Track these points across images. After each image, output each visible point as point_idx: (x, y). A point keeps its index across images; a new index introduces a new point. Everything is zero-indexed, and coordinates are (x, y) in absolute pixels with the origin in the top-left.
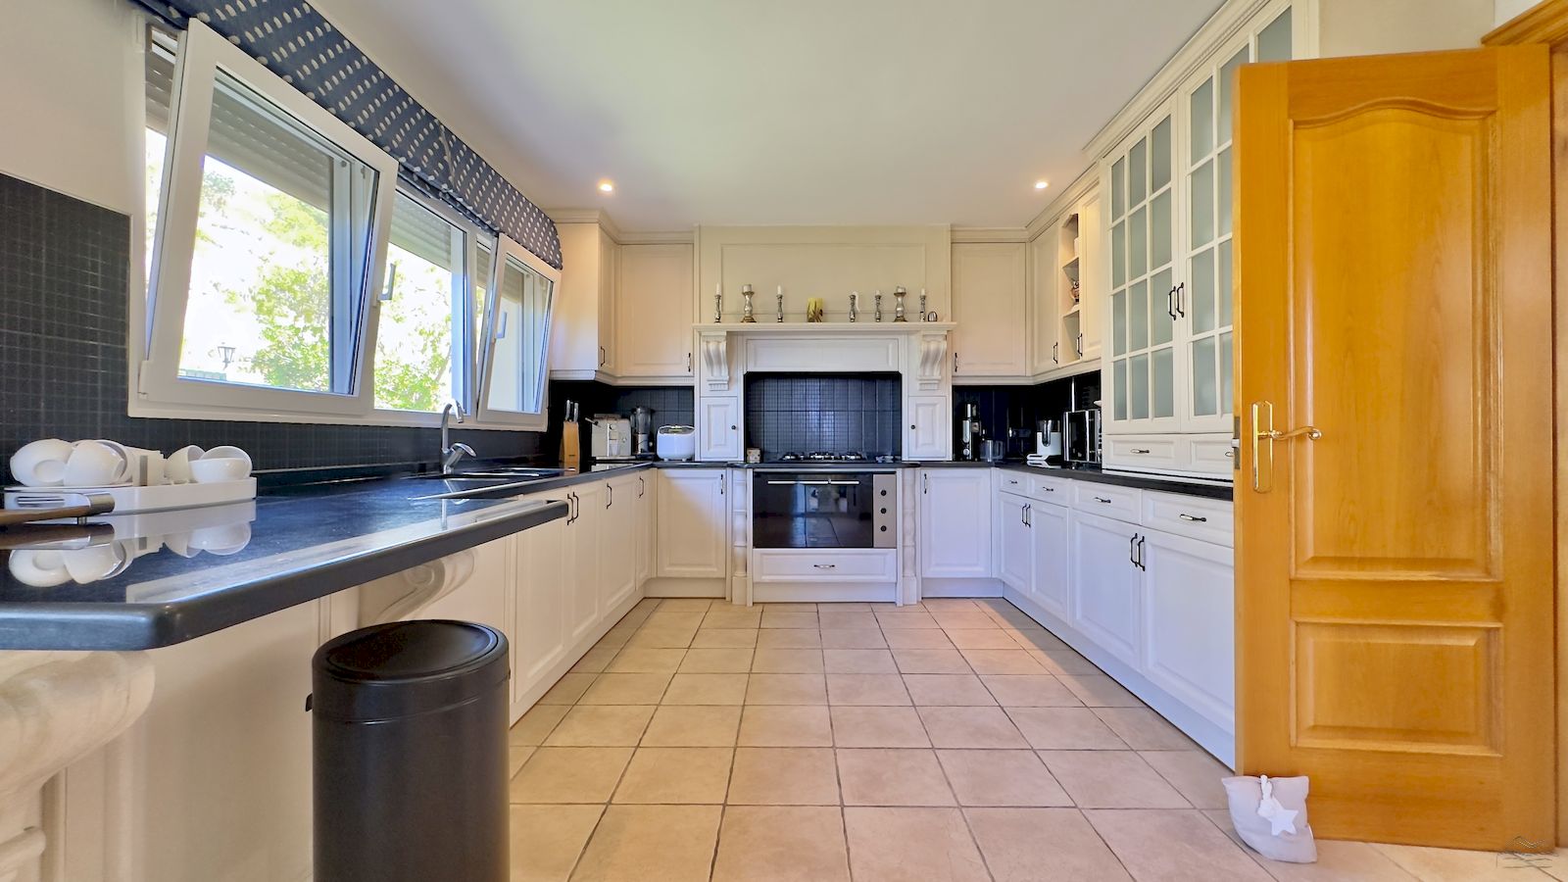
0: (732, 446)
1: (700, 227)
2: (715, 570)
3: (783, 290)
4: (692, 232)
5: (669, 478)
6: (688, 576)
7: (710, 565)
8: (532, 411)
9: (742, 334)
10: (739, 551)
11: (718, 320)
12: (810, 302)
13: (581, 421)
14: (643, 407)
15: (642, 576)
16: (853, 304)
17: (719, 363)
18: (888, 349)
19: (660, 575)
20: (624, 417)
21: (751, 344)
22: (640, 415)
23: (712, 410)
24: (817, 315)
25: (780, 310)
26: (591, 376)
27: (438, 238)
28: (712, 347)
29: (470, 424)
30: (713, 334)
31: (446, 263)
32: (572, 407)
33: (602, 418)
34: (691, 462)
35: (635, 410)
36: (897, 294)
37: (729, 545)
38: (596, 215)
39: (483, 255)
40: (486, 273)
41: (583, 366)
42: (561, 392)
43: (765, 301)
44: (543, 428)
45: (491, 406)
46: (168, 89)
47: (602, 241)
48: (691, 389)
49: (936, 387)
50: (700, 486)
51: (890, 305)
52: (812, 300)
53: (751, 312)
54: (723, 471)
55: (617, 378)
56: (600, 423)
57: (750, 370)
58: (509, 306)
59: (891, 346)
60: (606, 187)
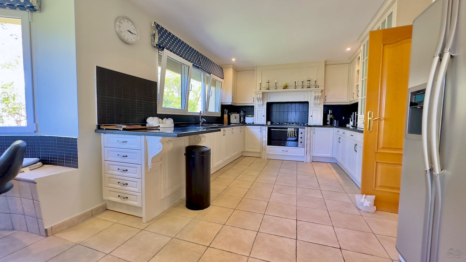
0: (263, 121)
1: (256, 66)
2: (258, 150)
3: (277, 81)
4: (255, 67)
5: (248, 128)
6: (252, 151)
7: (257, 149)
8: (217, 112)
9: (266, 93)
10: (264, 146)
11: (260, 90)
12: (284, 84)
13: (228, 114)
14: (243, 111)
15: (241, 150)
16: (295, 84)
17: (260, 100)
18: (305, 95)
19: (245, 151)
20: (238, 113)
21: (268, 95)
22: (242, 113)
23: (259, 111)
24: (286, 87)
25: (276, 86)
26: (230, 104)
27: (198, 76)
28: (258, 96)
29: (205, 115)
30: (259, 93)
31: (200, 81)
32: (226, 111)
33: (233, 114)
34: (253, 124)
35: (241, 112)
36: (308, 81)
37: (262, 145)
38: (232, 66)
39: (207, 77)
40: (208, 81)
41: (229, 101)
42: (224, 107)
43: (272, 84)
44: (220, 116)
45: (209, 111)
46: (161, 59)
47: (233, 71)
48: (253, 106)
49: (318, 105)
50: (255, 130)
51: (306, 84)
52: (284, 83)
53: (268, 87)
54: (261, 127)
55: (236, 104)
56: (232, 114)
57: (268, 102)
58: (213, 89)
59: (306, 95)
60: (234, 60)
